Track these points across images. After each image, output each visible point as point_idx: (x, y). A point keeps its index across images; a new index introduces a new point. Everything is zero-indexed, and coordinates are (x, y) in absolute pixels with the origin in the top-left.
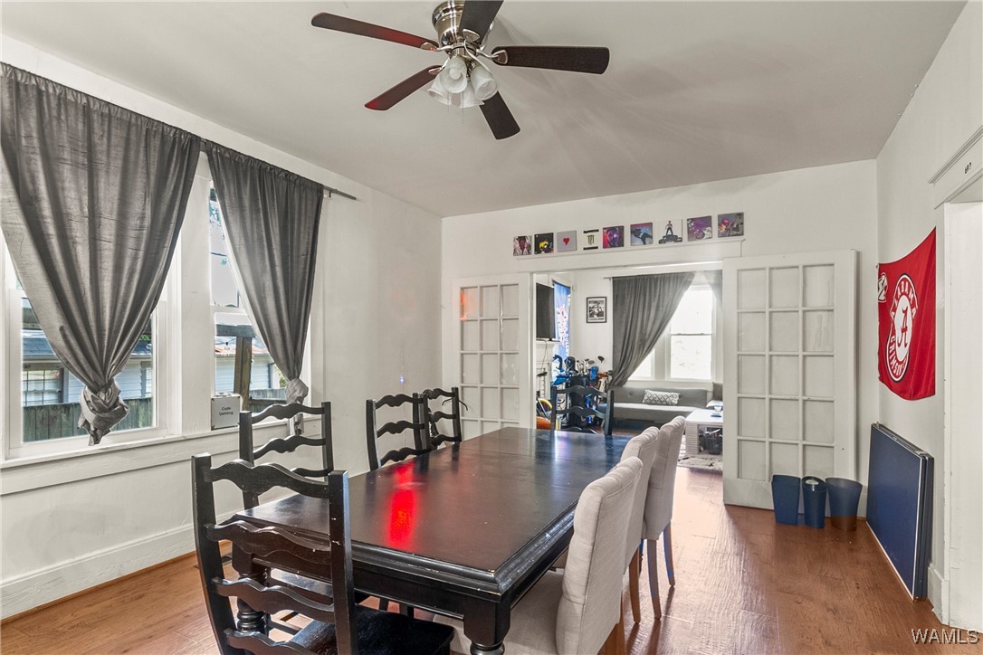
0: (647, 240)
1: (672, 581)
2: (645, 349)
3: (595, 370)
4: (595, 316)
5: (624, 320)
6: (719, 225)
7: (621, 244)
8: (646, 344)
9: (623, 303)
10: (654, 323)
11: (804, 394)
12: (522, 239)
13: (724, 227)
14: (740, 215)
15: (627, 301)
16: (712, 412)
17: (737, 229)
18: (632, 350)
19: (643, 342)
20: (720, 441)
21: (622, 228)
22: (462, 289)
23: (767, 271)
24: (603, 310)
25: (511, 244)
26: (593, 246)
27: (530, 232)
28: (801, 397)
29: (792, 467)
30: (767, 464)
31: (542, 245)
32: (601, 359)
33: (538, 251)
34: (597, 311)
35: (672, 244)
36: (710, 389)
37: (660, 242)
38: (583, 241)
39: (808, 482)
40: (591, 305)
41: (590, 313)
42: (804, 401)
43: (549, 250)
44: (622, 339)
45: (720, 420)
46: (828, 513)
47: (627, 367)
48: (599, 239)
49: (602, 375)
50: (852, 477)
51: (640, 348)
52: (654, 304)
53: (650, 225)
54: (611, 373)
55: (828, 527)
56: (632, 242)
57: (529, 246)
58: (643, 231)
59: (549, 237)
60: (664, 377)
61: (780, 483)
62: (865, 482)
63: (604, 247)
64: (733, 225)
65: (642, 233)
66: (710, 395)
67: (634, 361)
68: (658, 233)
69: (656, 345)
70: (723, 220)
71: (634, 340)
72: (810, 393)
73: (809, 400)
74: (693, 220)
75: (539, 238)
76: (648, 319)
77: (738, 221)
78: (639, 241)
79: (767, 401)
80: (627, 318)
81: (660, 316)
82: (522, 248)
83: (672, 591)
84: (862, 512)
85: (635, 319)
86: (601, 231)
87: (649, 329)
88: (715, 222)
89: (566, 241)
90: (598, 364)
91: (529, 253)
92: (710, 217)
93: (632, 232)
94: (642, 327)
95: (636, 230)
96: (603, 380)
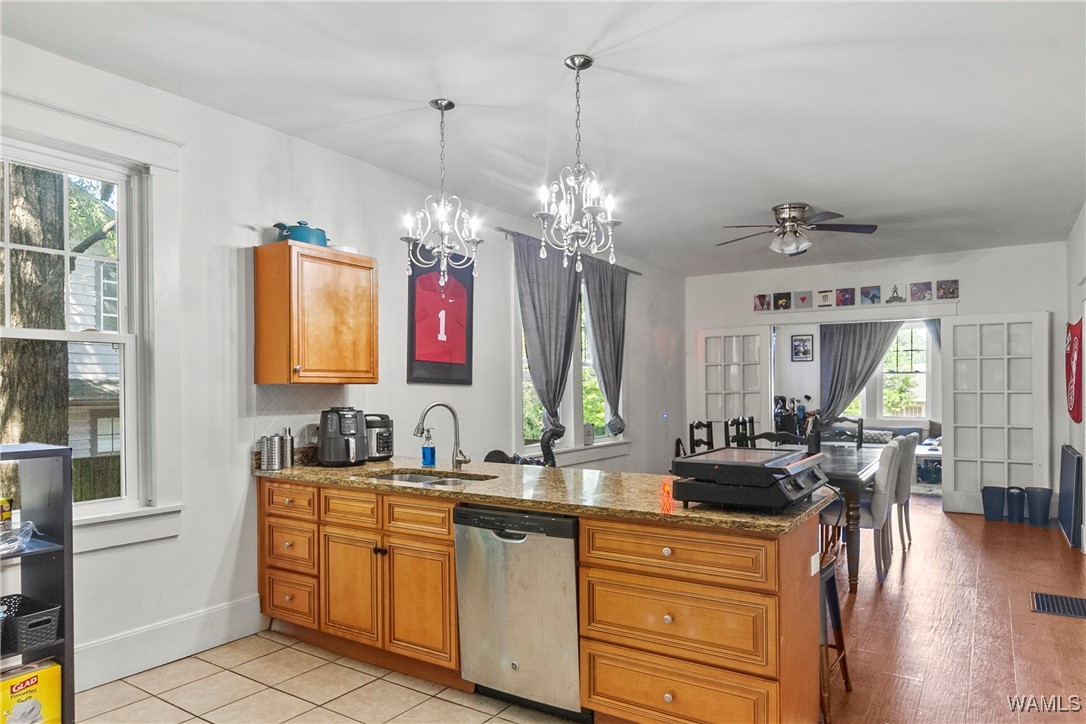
0: (876, 300)
1: (910, 539)
2: (856, 388)
3: (802, 409)
4: (801, 355)
5: (833, 358)
6: (938, 289)
7: (852, 302)
8: (856, 383)
9: (831, 341)
10: (865, 362)
11: (1009, 423)
12: (762, 298)
13: (942, 291)
14: (956, 282)
15: (836, 339)
16: (929, 447)
17: (953, 293)
18: (842, 388)
19: (853, 381)
20: (939, 471)
21: (853, 290)
22: (706, 338)
23: (978, 327)
24: (810, 348)
25: (751, 302)
26: (827, 303)
27: (769, 291)
28: (1006, 426)
29: (998, 479)
30: (979, 478)
31: (780, 302)
32: (808, 398)
33: (777, 307)
34: (802, 350)
35: (898, 303)
36: (926, 427)
37: (887, 302)
38: (817, 300)
39: (1012, 491)
40: (796, 343)
41: (795, 352)
42: (1009, 429)
43: (787, 306)
44: (830, 378)
45: (940, 453)
46: (1026, 514)
47: (836, 407)
48: (832, 298)
49: (810, 415)
50: (1047, 486)
51: (849, 387)
52: (865, 343)
53: (878, 288)
54: (819, 412)
55: (1026, 523)
56: (862, 302)
57: (769, 304)
58: (872, 293)
59: (787, 296)
60: (876, 416)
61: (989, 493)
62: (1057, 490)
63: (837, 305)
64: (949, 290)
65: (871, 294)
66: (926, 434)
67: (843, 401)
68: (886, 294)
69: (867, 384)
70: (940, 285)
71: (844, 378)
72: (1015, 423)
73: (1013, 428)
74: (915, 284)
75: (778, 297)
76: (858, 357)
77: (954, 286)
78: (868, 301)
79: (979, 430)
80: (836, 356)
81: (872, 354)
82: (762, 305)
83: (910, 544)
84: (1054, 512)
85: (844, 357)
86: (834, 292)
87: (860, 367)
88: (934, 287)
89: (803, 299)
90: (805, 403)
91: (768, 309)
92: (930, 283)
93: (862, 293)
94: (852, 365)
95: (865, 292)
96: (810, 420)
